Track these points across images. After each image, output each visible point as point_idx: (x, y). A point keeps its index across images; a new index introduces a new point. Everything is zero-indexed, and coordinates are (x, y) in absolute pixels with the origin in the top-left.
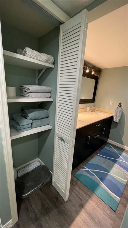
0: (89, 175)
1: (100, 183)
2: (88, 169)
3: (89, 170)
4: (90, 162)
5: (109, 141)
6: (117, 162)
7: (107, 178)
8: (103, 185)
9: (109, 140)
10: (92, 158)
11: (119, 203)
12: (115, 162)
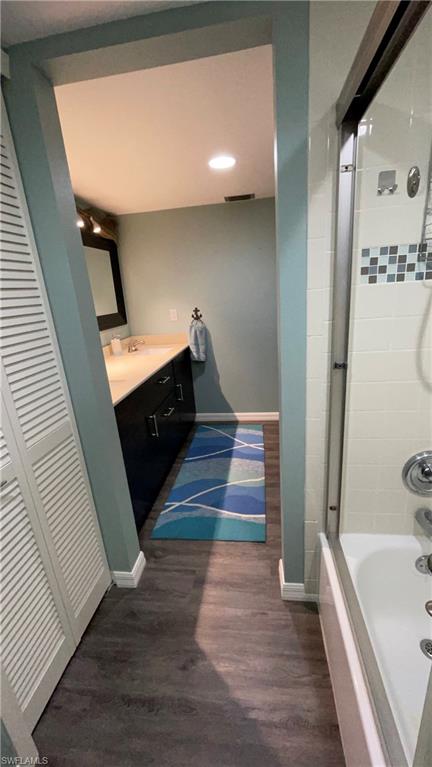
0: (186, 514)
1: (217, 512)
2: (178, 504)
3: (183, 503)
4: (177, 486)
5: (200, 417)
6: (234, 454)
7: (227, 495)
8: (225, 514)
9: (197, 414)
10: (176, 476)
11: (266, 525)
12: (229, 455)
